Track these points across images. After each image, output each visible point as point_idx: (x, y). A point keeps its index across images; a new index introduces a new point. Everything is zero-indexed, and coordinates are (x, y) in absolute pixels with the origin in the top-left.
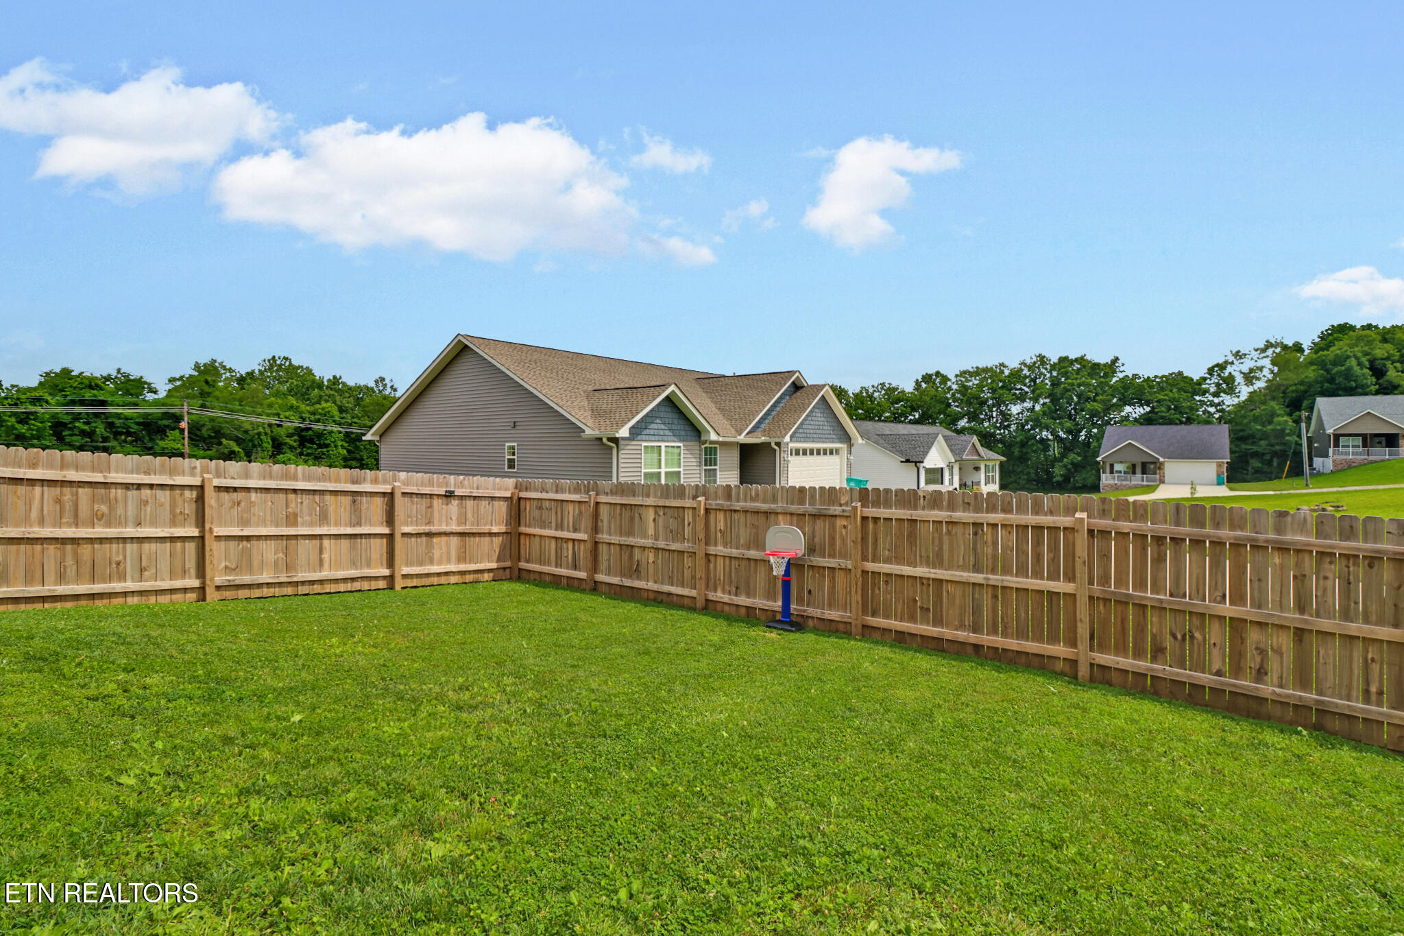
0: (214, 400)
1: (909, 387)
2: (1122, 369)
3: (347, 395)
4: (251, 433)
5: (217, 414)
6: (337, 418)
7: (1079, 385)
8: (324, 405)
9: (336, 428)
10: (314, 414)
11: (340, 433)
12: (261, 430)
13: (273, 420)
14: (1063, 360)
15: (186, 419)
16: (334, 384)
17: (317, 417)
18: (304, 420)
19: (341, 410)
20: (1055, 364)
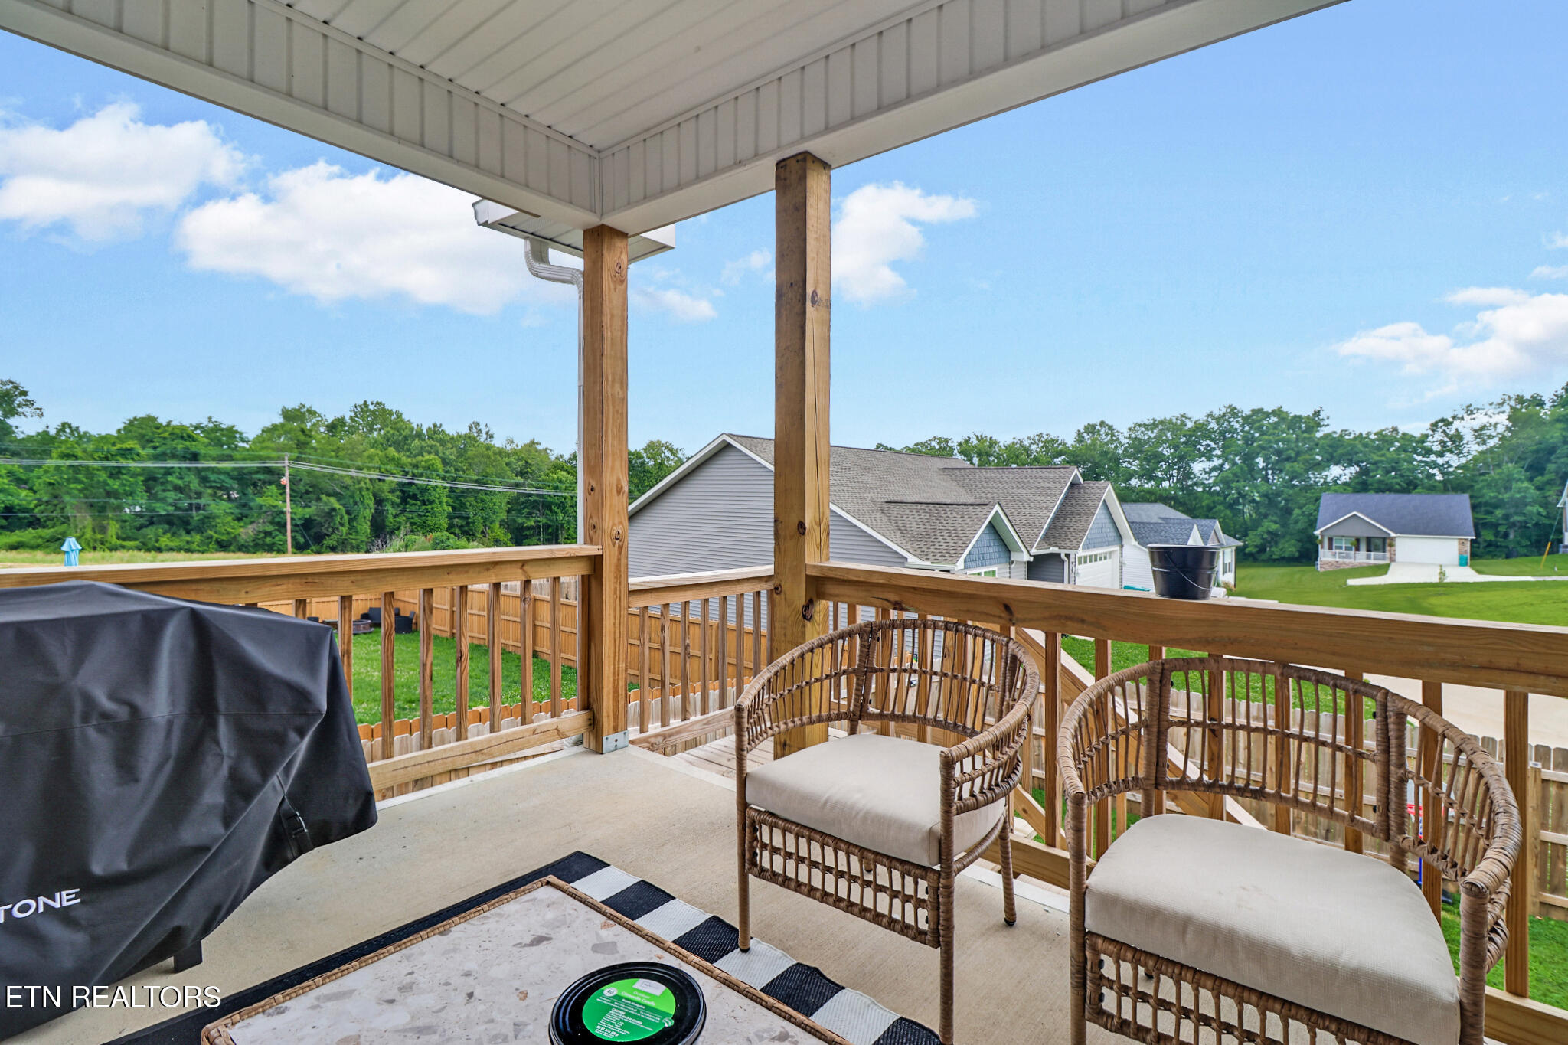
0: (311, 451)
1: (1070, 441)
2: (1326, 423)
3: (450, 445)
4: (352, 488)
5: (316, 468)
6: (441, 473)
7: (1277, 442)
8: (427, 457)
9: (440, 484)
10: (416, 466)
11: (445, 488)
12: (362, 484)
13: (374, 475)
14: (1257, 412)
15: (287, 474)
16: (435, 433)
17: (420, 470)
18: (407, 473)
19: (445, 462)
20: (1248, 417)
